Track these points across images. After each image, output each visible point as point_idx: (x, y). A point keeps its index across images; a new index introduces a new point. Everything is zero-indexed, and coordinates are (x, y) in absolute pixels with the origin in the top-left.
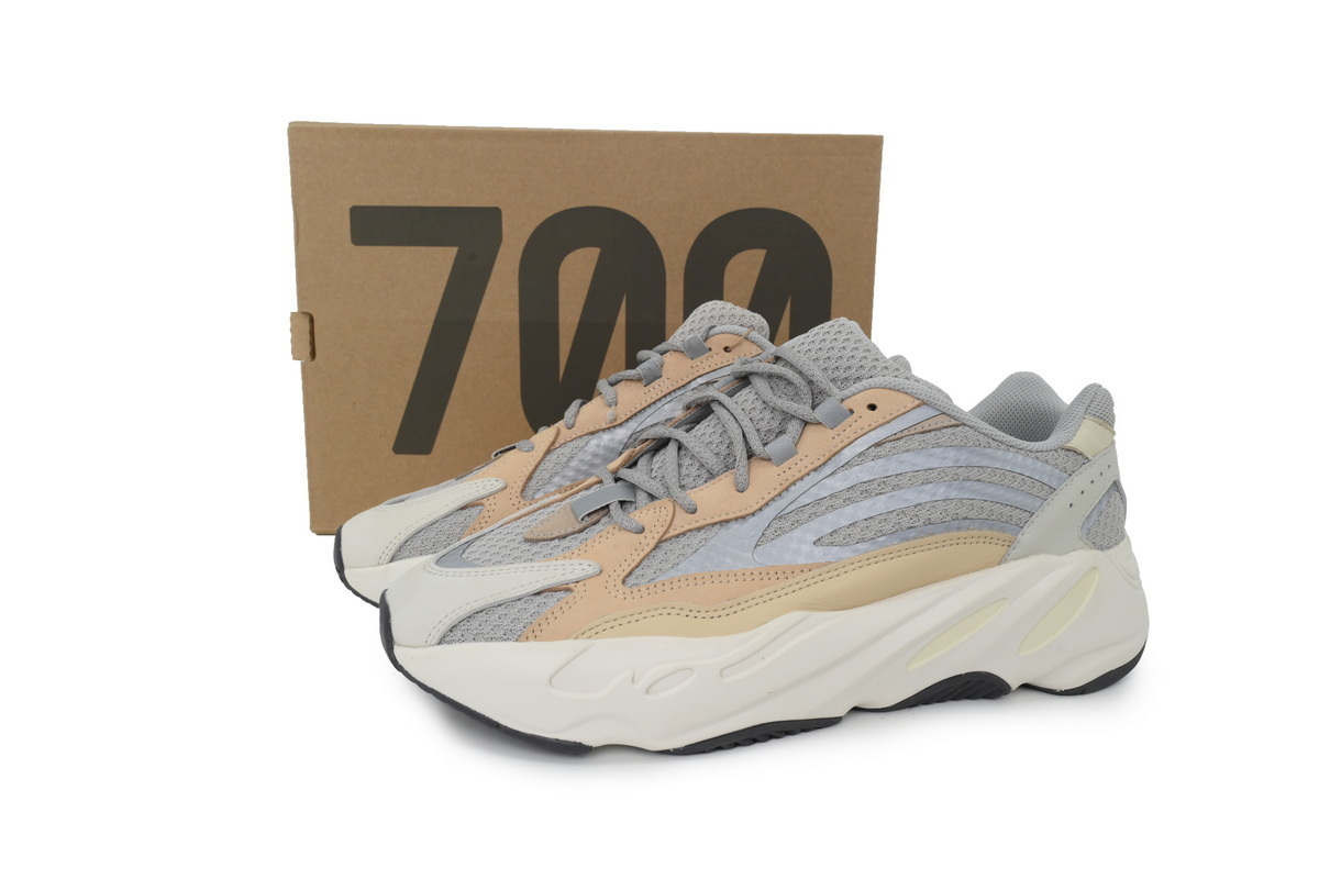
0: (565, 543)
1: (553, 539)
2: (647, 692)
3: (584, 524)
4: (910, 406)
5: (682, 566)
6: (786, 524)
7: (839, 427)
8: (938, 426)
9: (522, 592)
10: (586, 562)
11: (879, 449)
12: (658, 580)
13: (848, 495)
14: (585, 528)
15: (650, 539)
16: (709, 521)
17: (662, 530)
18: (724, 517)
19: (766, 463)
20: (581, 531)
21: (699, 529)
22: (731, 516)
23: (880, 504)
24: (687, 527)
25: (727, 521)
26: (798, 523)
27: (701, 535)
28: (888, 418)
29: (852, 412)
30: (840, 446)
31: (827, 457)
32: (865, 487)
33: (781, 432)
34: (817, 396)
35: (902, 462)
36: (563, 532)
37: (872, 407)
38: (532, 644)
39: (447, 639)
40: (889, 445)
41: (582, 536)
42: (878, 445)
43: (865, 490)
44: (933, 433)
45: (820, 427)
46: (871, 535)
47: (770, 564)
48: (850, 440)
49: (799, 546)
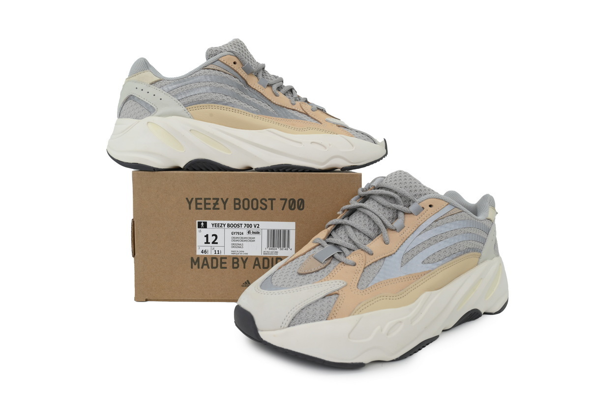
0: (319, 274)
1: (313, 272)
2: (387, 335)
3: (325, 265)
4: (445, 205)
5: (376, 278)
6: (409, 257)
7: (420, 215)
8: (455, 212)
9: (318, 298)
10: (338, 281)
11: (437, 222)
12: (370, 285)
13: (428, 242)
14: (326, 266)
15: (360, 267)
16: (379, 258)
17: (363, 264)
18: (384, 256)
19: (394, 232)
20: (325, 267)
21: (376, 262)
22: (386, 255)
23: (442, 245)
24: (371, 262)
25: (385, 257)
26: (413, 256)
27: (377, 264)
28: (438, 210)
29: (423, 208)
30: (421, 222)
31: (416, 227)
32: (435, 238)
33: (397, 218)
34: (408, 202)
35: (446, 227)
36: (316, 269)
37: (430, 206)
38: (335, 320)
39: (292, 324)
40: (440, 221)
41: (326, 270)
42: (436, 221)
43: (435, 240)
44: (455, 215)
45: (411, 215)
46: (442, 258)
47: (409, 273)
48: (425, 220)
49: (416, 265)
